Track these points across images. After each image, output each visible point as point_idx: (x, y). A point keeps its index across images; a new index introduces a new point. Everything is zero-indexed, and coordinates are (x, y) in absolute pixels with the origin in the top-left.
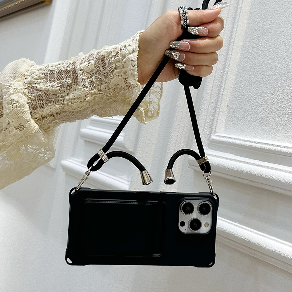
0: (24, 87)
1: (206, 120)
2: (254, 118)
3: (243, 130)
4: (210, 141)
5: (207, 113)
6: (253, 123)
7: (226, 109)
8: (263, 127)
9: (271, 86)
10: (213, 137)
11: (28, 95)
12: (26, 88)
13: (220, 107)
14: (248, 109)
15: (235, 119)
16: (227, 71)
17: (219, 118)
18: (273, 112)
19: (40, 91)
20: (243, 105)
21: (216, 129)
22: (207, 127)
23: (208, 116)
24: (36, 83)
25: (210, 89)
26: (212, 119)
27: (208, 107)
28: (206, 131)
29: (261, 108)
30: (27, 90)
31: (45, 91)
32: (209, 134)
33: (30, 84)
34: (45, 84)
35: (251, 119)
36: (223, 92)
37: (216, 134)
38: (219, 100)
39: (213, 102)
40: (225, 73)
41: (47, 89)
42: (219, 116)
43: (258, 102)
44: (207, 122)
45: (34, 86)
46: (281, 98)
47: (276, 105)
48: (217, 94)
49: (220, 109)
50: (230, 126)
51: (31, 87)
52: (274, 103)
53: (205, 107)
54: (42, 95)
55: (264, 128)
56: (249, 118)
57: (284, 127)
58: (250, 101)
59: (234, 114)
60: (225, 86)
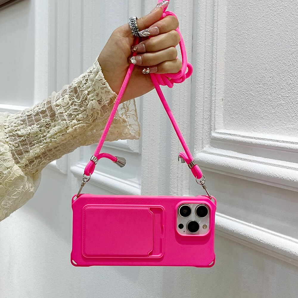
0: (6, 137)
1: (203, 117)
2: (250, 111)
3: (242, 124)
4: (212, 139)
5: (204, 109)
6: (250, 116)
7: (222, 103)
8: (260, 119)
9: (261, 77)
10: (214, 134)
11: (11, 143)
12: (8, 138)
13: (215, 102)
14: (243, 102)
15: (232, 113)
16: (215, 63)
17: (215, 114)
18: (267, 104)
19: (22, 136)
20: (238, 98)
21: (214, 125)
22: (206, 124)
23: (204, 113)
24: (16, 131)
25: (202, 84)
26: (209, 115)
27: (203, 103)
28: (206, 128)
29: (255, 100)
30: (9, 138)
31: (27, 136)
32: (209, 131)
33: (11, 132)
34: (25, 129)
35: (248, 112)
36: (215, 85)
37: (216, 131)
38: (212, 95)
39: (207, 97)
40: (214, 65)
41: (28, 133)
42: (216, 112)
43: (251, 94)
44: (205, 119)
45: (15, 133)
46: (272, 88)
47: (270, 96)
48: (209, 88)
49: (215, 104)
50: (229, 121)
51: (12, 135)
52: (267, 94)
53: (200, 103)
54: (25, 139)
55: (262, 121)
56: (246, 111)
57: (281, 119)
58: (244, 93)
59: (230, 108)
60: (216, 79)
